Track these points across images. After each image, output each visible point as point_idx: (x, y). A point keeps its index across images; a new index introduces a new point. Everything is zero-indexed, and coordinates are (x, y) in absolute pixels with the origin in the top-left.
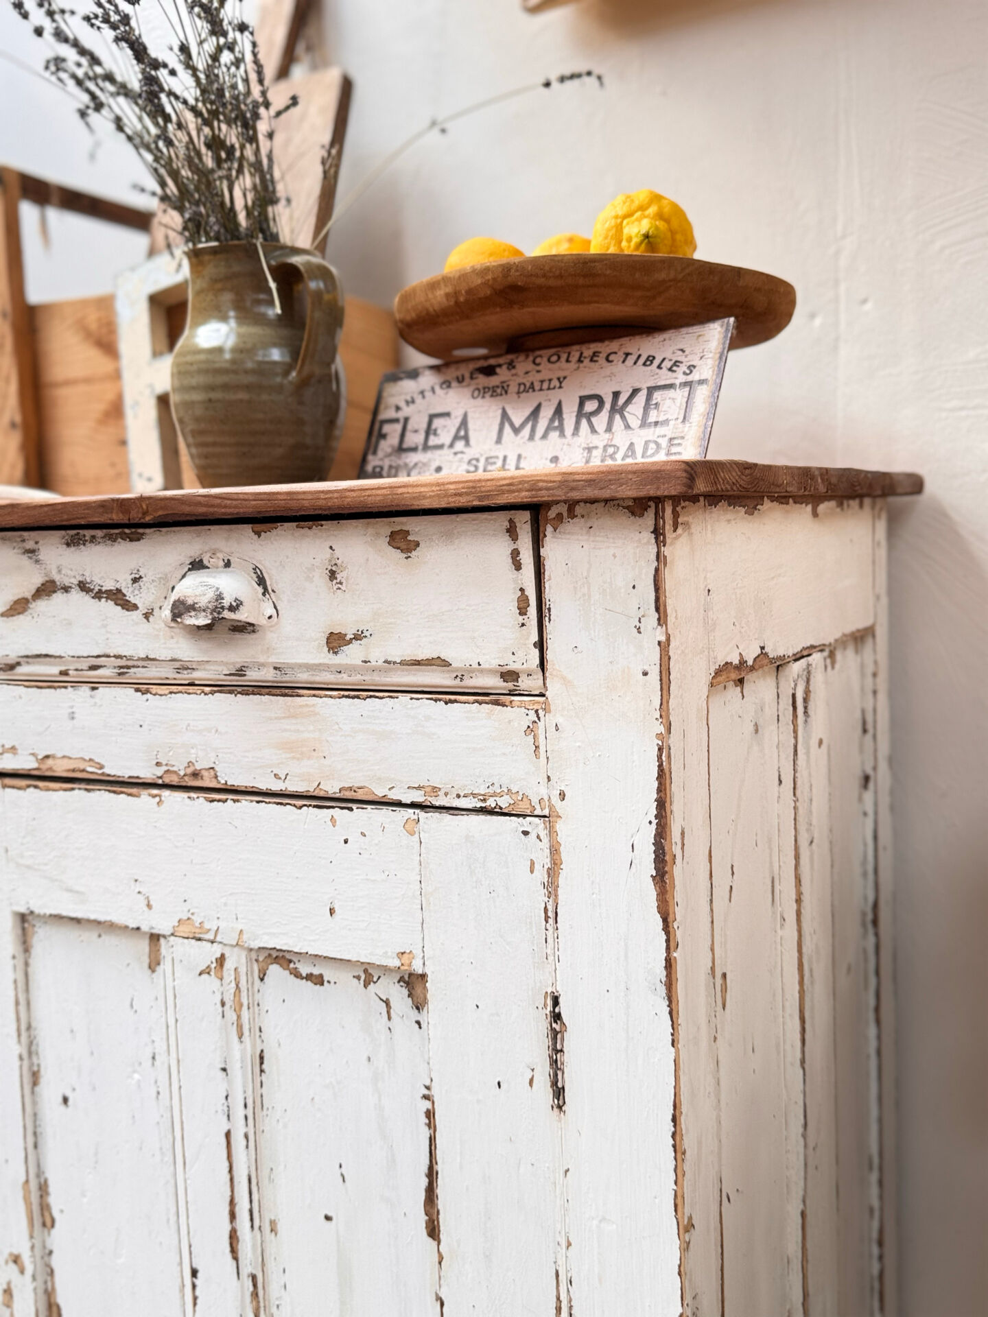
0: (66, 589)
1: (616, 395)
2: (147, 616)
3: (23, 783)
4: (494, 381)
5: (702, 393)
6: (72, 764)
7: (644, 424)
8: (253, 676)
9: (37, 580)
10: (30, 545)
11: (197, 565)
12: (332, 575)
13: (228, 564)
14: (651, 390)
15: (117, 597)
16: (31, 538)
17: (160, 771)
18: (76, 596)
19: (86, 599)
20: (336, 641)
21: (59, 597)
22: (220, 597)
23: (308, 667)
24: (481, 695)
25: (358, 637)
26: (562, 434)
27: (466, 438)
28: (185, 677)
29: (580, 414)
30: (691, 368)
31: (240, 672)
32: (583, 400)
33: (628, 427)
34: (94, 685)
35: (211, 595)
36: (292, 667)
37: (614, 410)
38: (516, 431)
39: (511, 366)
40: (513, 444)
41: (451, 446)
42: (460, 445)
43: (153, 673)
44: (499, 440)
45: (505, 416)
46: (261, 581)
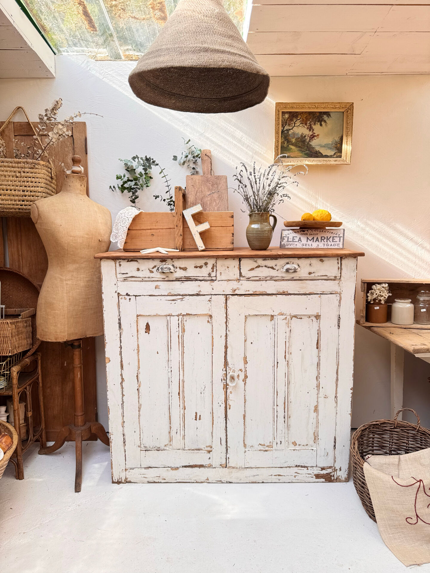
0: (262, 267)
1: (327, 237)
2: (277, 270)
3: (249, 296)
4: (304, 233)
5: (342, 239)
6: (260, 292)
7: (333, 241)
8: (295, 278)
9: (257, 265)
10: (256, 260)
11: (288, 263)
12: (310, 265)
13: (293, 263)
14: (333, 237)
15: (272, 268)
16: (255, 259)
17: (277, 292)
18: (264, 268)
19: (266, 268)
20: (310, 273)
21: (260, 268)
22: (295, 268)
23: (305, 277)
24: (331, 280)
25: (313, 273)
26: (319, 242)
27: (301, 241)
28: (283, 279)
29: (321, 239)
30: (339, 235)
31: (293, 278)
32: (321, 237)
33: (330, 242)
34: (266, 281)
35: (294, 268)
36: (302, 277)
37: (327, 239)
38: (310, 240)
39: (307, 231)
40: (310, 242)
41: (298, 241)
42: (300, 242)
43: (277, 278)
44: (307, 241)
45: (308, 238)
46: (299, 266)
